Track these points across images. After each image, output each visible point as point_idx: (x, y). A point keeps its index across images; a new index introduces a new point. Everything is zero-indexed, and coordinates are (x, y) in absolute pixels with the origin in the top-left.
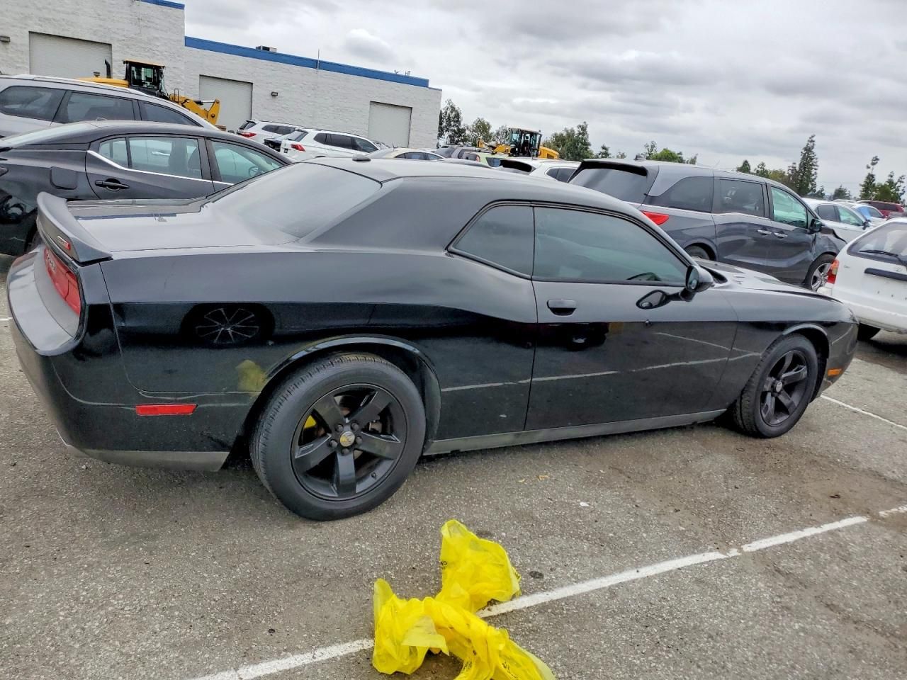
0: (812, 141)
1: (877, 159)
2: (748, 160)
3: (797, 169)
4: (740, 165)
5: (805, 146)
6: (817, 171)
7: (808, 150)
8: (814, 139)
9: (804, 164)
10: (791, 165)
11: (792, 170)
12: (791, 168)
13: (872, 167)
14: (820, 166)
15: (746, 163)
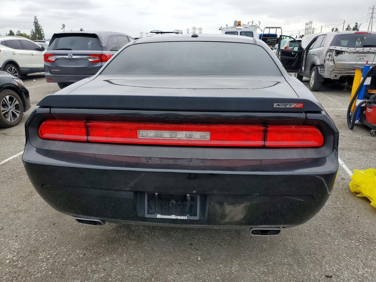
0: (36, 19)
1: (64, 25)
2: (12, 30)
3: (35, 32)
4: (9, 33)
5: (34, 21)
6: (44, 32)
7: (36, 23)
8: (36, 18)
9: (37, 29)
10: (31, 30)
11: (33, 33)
12: (32, 32)
13: (63, 28)
14: (44, 30)
15: (11, 31)
